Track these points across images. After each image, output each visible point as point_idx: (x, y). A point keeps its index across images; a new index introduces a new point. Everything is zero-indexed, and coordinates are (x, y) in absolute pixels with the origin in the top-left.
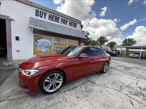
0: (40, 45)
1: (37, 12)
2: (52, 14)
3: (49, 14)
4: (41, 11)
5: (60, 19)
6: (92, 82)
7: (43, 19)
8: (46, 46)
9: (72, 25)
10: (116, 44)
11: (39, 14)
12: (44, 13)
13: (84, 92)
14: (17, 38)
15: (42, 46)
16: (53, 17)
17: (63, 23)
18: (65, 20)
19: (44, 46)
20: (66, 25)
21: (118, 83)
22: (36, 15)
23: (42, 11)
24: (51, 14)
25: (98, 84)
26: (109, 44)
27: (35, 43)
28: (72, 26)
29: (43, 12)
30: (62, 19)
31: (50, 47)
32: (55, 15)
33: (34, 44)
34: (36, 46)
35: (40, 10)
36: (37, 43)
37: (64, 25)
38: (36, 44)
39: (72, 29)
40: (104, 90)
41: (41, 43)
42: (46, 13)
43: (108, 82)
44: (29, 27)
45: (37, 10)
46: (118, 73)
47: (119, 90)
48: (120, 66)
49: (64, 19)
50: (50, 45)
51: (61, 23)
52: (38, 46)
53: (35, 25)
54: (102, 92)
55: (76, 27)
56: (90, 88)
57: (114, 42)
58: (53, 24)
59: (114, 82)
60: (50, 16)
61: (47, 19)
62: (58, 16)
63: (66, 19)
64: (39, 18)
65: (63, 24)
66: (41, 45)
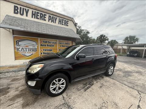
0: (22, 48)
1: (16, 8)
2: (36, 11)
3: (33, 11)
4: (21, 8)
5: (47, 17)
7: (24, 17)
8: (31, 48)
9: (63, 23)
11: (19, 10)
12: (26, 9)
15: (25, 49)
16: (37, 14)
17: (50, 21)
18: (53, 17)
19: (27, 49)
20: (55, 23)
22: (15, 13)
23: (22, 7)
24: (34, 11)
26: (110, 42)
27: (16, 46)
28: (63, 24)
29: (23, 9)
30: (49, 16)
31: (36, 50)
32: (40, 12)
33: (15, 48)
34: (18, 49)
35: (19, 7)
36: (19, 46)
37: (52, 24)
38: (18, 47)
39: (62, 28)
41: (24, 46)
42: (28, 10)
45: (15, 7)
49: (52, 16)
50: (36, 48)
51: (49, 21)
52: (20, 50)
55: (68, 26)
58: (38, 22)
60: (34, 13)
61: (29, 17)
62: (43, 13)
63: (54, 16)
64: (19, 16)
65: (51, 22)
66: (24, 48)
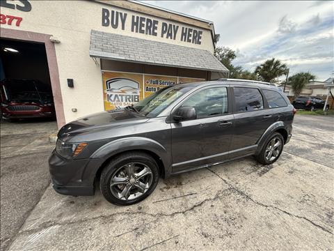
0: (116, 96)
1: (106, 14)
2: (140, 16)
3: (133, 17)
4: (113, 12)
5: (159, 26)
6: (242, 193)
7: (119, 31)
8: (129, 96)
9: (190, 38)
10: (312, 77)
11: (110, 18)
12: (121, 14)
13: (221, 221)
14: (71, 83)
15: (120, 97)
16: (141, 22)
17: (165, 35)
18: (170, 25)
19: (124, 98)
20: (174, 39)
21: (319, 202)
22: (104, 24)
23: (115, 10)
24: (136, 15)
25: (259, 200)
26: (290, 79)
27: (106, 91)
28: (189, 41)
29: (117, 13)
30: (164, 25)
31: (138, 98)
32: (146, 17)
33: (104, 94)
34: (109, 97)
35: (110, 9)
36: (111, 90)
37: (169, 41)
38: (109, 93)
39: (188, 48)
40: (278, 222)
41: (119, 91)
42: (126, 15)
43: (289, 196)
44: (91, 56)
45: (104, 10)
46: (320, 169)
47: (322, 224)
48: (323, 146)
49: (168, 23)
50: (139, 94)
51: (162, 36)
52: (112, 98)
53: (103, 50)
54: (270, 226)
55: (200, 43)
56: (238, 210)
57: (307, 75)
58: (144, 40)
59: (307, 198)
60: (135, 21)
62: (152, 19)
63: (173, 24)
65: (167, 37)
66: (118, 94)
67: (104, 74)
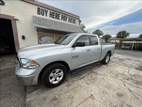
2: (53, 12)
5: (60, 16)
6: (95, 73)
7: (44, 17)
11: (41, 11)
16: (53, 14)
17: (63, 20)
18: (65, 16)
20: (66, 21)
22: (38, 14)
24: (51, 11)
26: (104, 36)
28: (71, 22)
29: (44, 10)
30: (62, 16)
32: (55, 12)
33: (38, 42)
35: (41, 8)
36: (41, 41)
37: (64, 22)
39: (71, 25)
41: (45, 41)
42: (47, 11)
44: (35, 27)
45: (38, 8)
49: (64, 15)
53: (39, 24)
55: (75, 23)
58: (54, 21)
60: (51, 13)
61: (48, 17)
62: (58, 13)
64: (41, 16)
67: (38, 34)
